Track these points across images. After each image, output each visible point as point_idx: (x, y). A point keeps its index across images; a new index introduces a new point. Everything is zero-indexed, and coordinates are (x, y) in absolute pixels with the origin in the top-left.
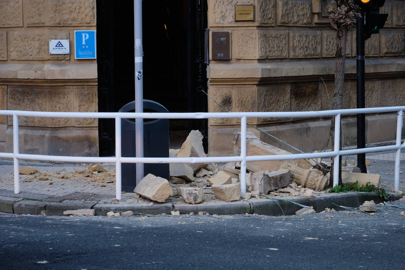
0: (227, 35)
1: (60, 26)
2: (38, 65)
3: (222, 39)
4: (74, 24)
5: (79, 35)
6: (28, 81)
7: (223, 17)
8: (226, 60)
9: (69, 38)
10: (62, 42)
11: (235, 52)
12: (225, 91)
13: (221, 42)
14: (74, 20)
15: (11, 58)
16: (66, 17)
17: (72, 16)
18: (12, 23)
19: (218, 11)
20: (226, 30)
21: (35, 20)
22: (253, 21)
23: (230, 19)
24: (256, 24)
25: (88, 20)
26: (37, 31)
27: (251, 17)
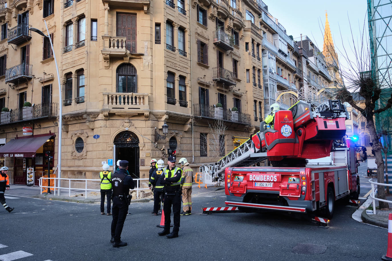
0: (144, 160)
1: (104, 158)
2: (99, 167)
3: (143, 161)
4: (108, 158)
5: (109, 160)
6: (97, 171)
7: (143, 156)
8: (144, 165)
9: (106, 161)
10: (105, 162)
11: (146, 163)
12: (143, 173)
13: (142, 161)
14: (108, 157)
15: (94, 165)
16: (106, 156)
17: (107, 156)
18: (94, 158)
19: (142, 154)
20: (144, 159)
21: (99, 157)
22: (150, 156)
23: (144, 156)
24: (151, 157)
25: (111, 157)
26: (99, 159)
27: (149, 156)
